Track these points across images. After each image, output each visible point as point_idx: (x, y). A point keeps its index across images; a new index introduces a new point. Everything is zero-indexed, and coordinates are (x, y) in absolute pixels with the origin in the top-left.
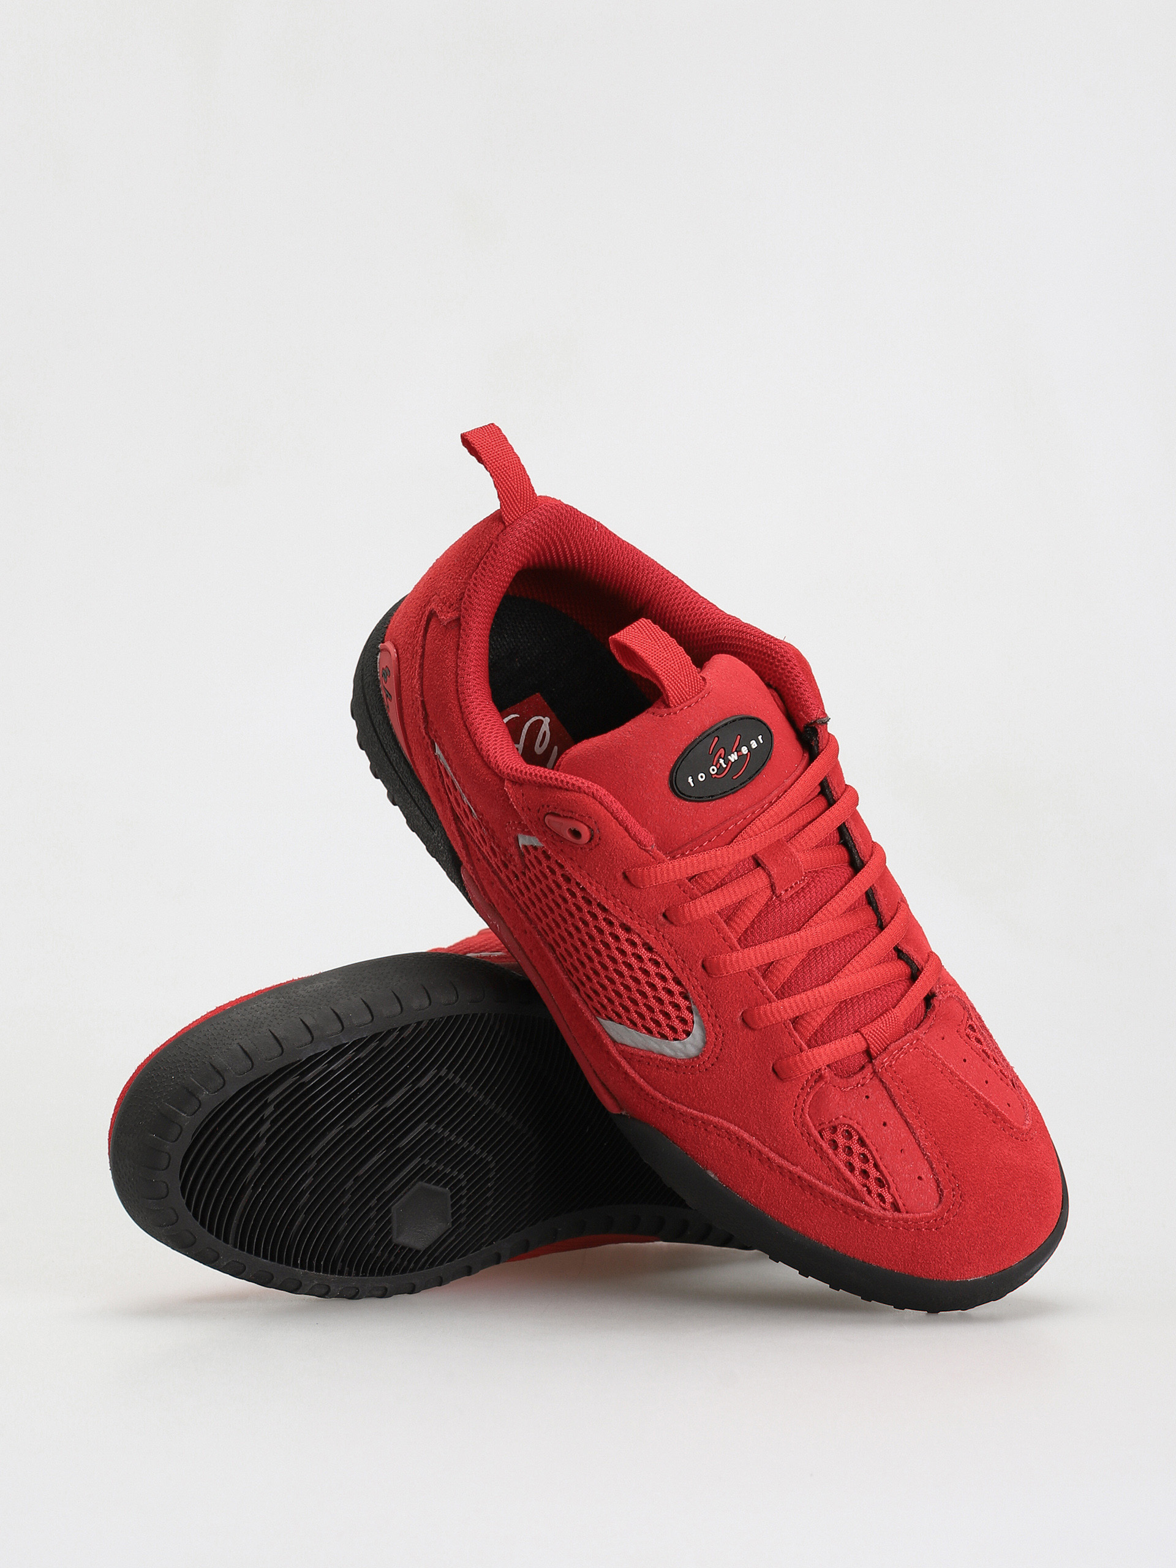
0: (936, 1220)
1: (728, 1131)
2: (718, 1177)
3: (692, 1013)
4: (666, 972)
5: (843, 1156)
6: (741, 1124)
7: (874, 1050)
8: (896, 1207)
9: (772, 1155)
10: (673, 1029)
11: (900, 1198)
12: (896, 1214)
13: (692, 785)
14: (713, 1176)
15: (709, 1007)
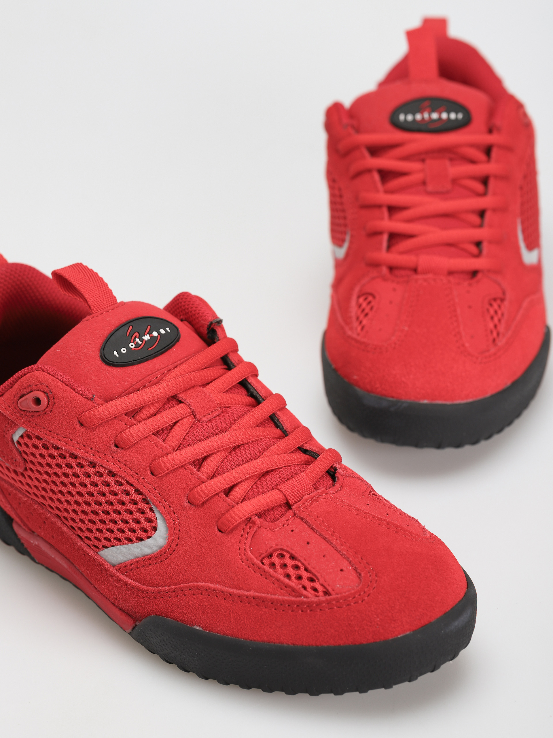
0: (360, 595)
1: (199, 588)
2: (201, 627)
3: (154, 512)
4: (128, 487)
5: (281, 571)
6: (207, 579)
7: (291, 501)
8: (326, 593)
9: (231, 590)
10: (145, 530)
11: (329, 586)
12: (328, 597)
13: (118, 356)
14: (198, 628)
15: (163, 501)
